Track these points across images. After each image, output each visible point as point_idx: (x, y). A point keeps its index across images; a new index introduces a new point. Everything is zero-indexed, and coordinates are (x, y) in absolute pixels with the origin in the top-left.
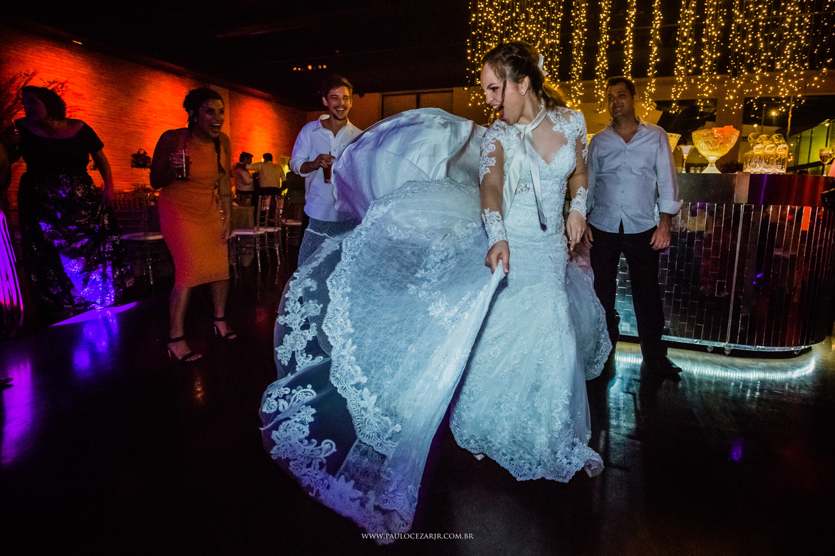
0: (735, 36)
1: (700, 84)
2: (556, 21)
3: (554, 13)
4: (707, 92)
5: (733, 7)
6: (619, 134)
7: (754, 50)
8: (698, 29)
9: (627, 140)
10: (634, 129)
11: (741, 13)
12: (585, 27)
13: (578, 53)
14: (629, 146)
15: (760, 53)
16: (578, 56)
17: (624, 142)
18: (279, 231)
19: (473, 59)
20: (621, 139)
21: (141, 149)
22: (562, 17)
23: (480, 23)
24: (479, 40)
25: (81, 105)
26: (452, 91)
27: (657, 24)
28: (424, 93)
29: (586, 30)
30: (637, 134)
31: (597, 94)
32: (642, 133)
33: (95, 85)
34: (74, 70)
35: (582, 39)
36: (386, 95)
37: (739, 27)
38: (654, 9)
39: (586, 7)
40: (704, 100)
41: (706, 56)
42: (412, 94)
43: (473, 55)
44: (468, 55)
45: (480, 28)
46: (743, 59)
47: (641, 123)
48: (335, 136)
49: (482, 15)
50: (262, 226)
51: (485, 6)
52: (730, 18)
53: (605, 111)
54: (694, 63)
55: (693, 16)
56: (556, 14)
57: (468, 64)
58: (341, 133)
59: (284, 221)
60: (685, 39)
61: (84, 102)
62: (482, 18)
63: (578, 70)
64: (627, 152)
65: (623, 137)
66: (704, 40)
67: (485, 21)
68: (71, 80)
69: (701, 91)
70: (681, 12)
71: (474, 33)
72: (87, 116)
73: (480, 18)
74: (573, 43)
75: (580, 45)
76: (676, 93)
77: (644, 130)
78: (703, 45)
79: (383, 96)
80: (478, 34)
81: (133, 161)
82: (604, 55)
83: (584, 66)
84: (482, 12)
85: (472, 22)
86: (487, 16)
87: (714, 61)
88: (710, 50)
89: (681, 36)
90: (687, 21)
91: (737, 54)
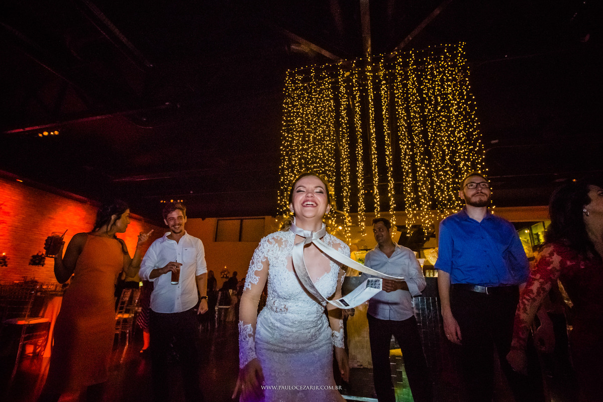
0: (437, 192)
1: (422, 219)
2: (332, 182)
3: (330, 177)
4: (428, 223)
5: (433, 176)
6: (384, 252)
7: (450, 199)
8: (415, 188)
9: (389, 256)
10: (392, 250)
11: (438, 180)
12: (349, 185)
13: (346, 200)
14: (391, 260)
15: (454, 202)
16: (346, 202)
17: (387, 257)
18: (132, 317)
19: (281, 202)
20: (385, 255)
21: (40, 252)
22: (335, 179)
23: (286, 182)
24: (285, 191)
25: (5, 219)
26: (264, 218)
27: (391, 185)
28: (245, 219)
29: (350, 187)
30: (394, 253)
31: (360, 224)
32: (398, 252)
33: (21, 207)
34: (10, 197)
35: (348, 192)
36: (220, 220)
37: (439, 187)
38: (388, 177)
39: (348, 175)
40: (427, 228)
41: (423, 203)
42: (239, 219)
43: (281, 200)
44: (279, 200)
45: (286, 184)
46: (445, 205)
47: (396, 246)
48: (178, 243)
49: (287, 177)
50: (120, 313)
51: (289, 172)
52: (433, 183)
53: (366, 234)
54: (416, 207)
55: (411, 181)
56: (332, 178)
57: (278, 205)
58: (181, 241)
59: (137, 308)
60: (409, 194)
61: (8, 217)
62: (287, 179)
63: (347, 209)
64: (389, 264)
65: (386, 254)
66: (420, 194)
67: (289, 181)
68: (5, 203)
69: (424, 223)
70: (404, 179)
71: (282, 188)
72: (7, 227)
73: (286, 179)
74: (343, 195)
75: (347, 195)
76: (409, 224)
77: (399, 250)
78: (420, 197)
79: (218, 220)
80: (284, 188)
81: (31, 260)
82: (362, 201)
83: (350, 207)
84: (287, 176)
85: (281, 182)
86: (290, 178)
87: (429, 206)
88: (425, 199)
89: (406, 191)
90: (409, 184)
91: (441, 201)
